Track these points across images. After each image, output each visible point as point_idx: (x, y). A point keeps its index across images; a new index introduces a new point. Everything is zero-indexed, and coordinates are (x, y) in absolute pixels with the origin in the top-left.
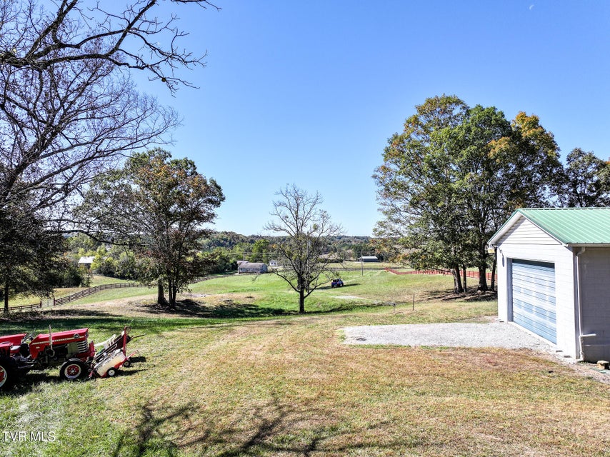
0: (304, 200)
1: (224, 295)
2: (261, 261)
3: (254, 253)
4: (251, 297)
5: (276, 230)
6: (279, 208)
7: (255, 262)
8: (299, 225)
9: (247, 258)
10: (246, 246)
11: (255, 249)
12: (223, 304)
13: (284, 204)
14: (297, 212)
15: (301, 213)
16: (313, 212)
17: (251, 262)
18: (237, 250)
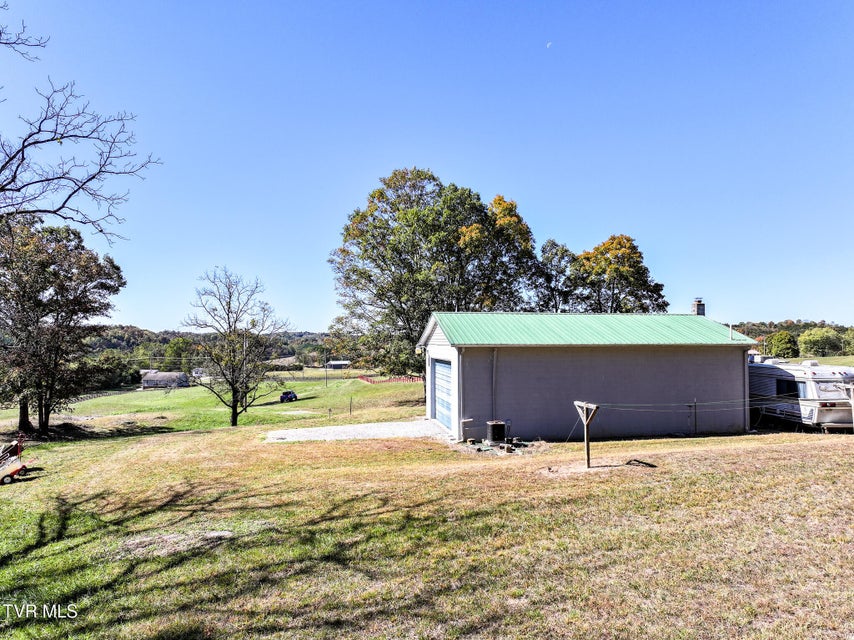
0: (240, 288)
1: (123, 416)
2: (179, 369)
3: (168, 359)
4: (163, 418)
5: (200, 326)
6: (204, 298)
7: (170, 370)
8: (232, 320)
9: (156, 365)
10: (155, 347)
11: (169, 351)
12: (121, 427)
13: (211, 293)
14: (229, 304)
15: (234, 305)
16: (251, 303)
17: (163, 371)
18: (140, 354)
